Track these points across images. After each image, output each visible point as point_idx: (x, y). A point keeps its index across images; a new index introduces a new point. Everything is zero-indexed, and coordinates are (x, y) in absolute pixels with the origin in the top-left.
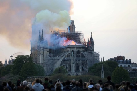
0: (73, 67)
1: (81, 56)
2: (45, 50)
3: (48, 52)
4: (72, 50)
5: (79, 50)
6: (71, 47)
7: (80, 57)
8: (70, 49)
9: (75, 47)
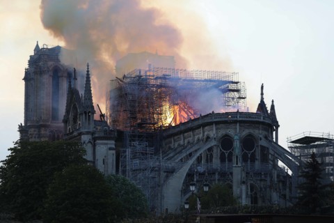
0: (244, 196)
1: (258, 156)
2: (98, 141)
3: (110, 149)
4: (222, 132)
5: (250, 135)
6: (217, 123)
7: (257, 163)
8: (212, 132)
9: (236, 122)
